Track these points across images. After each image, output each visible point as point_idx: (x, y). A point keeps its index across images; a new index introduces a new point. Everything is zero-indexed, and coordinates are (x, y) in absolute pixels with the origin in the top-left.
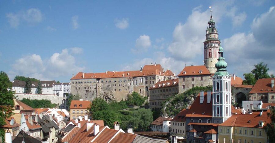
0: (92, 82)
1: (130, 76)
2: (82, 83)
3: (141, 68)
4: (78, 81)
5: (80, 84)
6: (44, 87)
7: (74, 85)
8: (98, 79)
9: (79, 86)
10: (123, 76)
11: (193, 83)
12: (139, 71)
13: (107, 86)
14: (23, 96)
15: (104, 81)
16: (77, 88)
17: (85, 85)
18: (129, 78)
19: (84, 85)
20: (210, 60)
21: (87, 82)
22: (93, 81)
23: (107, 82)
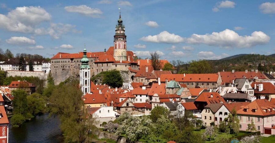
0: (67, 62)
1: (95, 57)
2: (59, 62)
3: (105, 49)
4: (56, 60)
5: (58, 63)
6: (35, 64)
7: (53, 64)
8: (72, 59)
9: (57, 64)
10: (90, 57)
11: (102, 68)
12: (103, 52)
13: (78, 65)
14: (15, 73)
15: (76, 61)
16: (56, 67)
17: (62, 64)
18: (94, 58)
19: (60, 64)
20: (115, 51)
21: (63, 61)
22: (67, 60)
23: (78, 61)
